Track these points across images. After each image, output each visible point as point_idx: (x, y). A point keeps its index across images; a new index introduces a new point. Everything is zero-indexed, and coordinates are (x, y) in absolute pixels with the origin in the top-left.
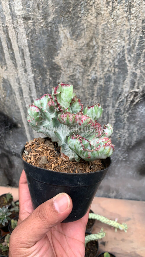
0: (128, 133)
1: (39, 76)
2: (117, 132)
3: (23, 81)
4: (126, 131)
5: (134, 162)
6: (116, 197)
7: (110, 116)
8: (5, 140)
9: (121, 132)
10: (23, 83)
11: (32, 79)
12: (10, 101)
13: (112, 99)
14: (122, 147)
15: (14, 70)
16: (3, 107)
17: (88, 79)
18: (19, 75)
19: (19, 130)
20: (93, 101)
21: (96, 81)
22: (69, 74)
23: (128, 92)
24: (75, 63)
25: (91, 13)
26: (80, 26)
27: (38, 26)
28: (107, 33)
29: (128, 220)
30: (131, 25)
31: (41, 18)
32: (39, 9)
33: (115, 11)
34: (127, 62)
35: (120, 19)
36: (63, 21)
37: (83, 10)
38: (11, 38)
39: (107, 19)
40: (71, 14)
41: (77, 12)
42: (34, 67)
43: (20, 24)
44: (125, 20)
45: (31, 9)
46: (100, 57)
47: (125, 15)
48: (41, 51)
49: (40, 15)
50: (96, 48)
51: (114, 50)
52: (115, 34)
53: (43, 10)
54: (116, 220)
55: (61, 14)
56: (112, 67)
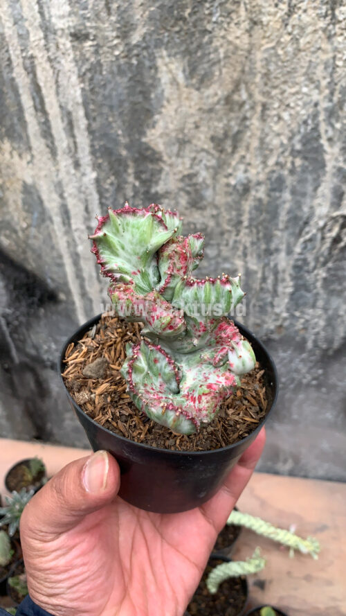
0: (325, 317)
1: (109, 178)
2: (297, 314)
3: (70, 190)
4: (319, 312)
5: (339, 389)
6: (292, 474)
7: (280, 276)
8: (28, 330)
9: (308, 314)
10: (70, 195)
11: (92, 184)
12: (41, 237)
13: (286, 234)
14: (310, 351)
15: (50, 163)
16: (24, 252)
17: (228, 185)
18: (62, 175)
19: (61, 307)
20: (238, 238)
21: (246, 189)
22: (181, 172)
23: (327, 216)
24: (196, 146)
25: (236, 21)
26: (209, 54)
27: (108, 55)
28: (275, 70)
29: (323, 528)
30: (336, 50)
31: (114, 34)
32: (109, 14)
33: (295, 16)
34: (323, 141)
35: (308, 35)
36: (168, 42)
37: (218, 14)
38: (41, 84)
39: (277, 36)
40: (188, 23)
41: (201, 20)
42: (98, 154)
43: (63, 51)
44: (320, 37)
45: (89, 13)
46: (258, 129)
47: (322, 24)
48: (113, 116)
49: (111, 29)
50: (247, 107)
51: (293, 112)
52: (296, 72)
53: (119, 15)
54: (293, 529)
55: (164, 25)
56: (287, 154)
